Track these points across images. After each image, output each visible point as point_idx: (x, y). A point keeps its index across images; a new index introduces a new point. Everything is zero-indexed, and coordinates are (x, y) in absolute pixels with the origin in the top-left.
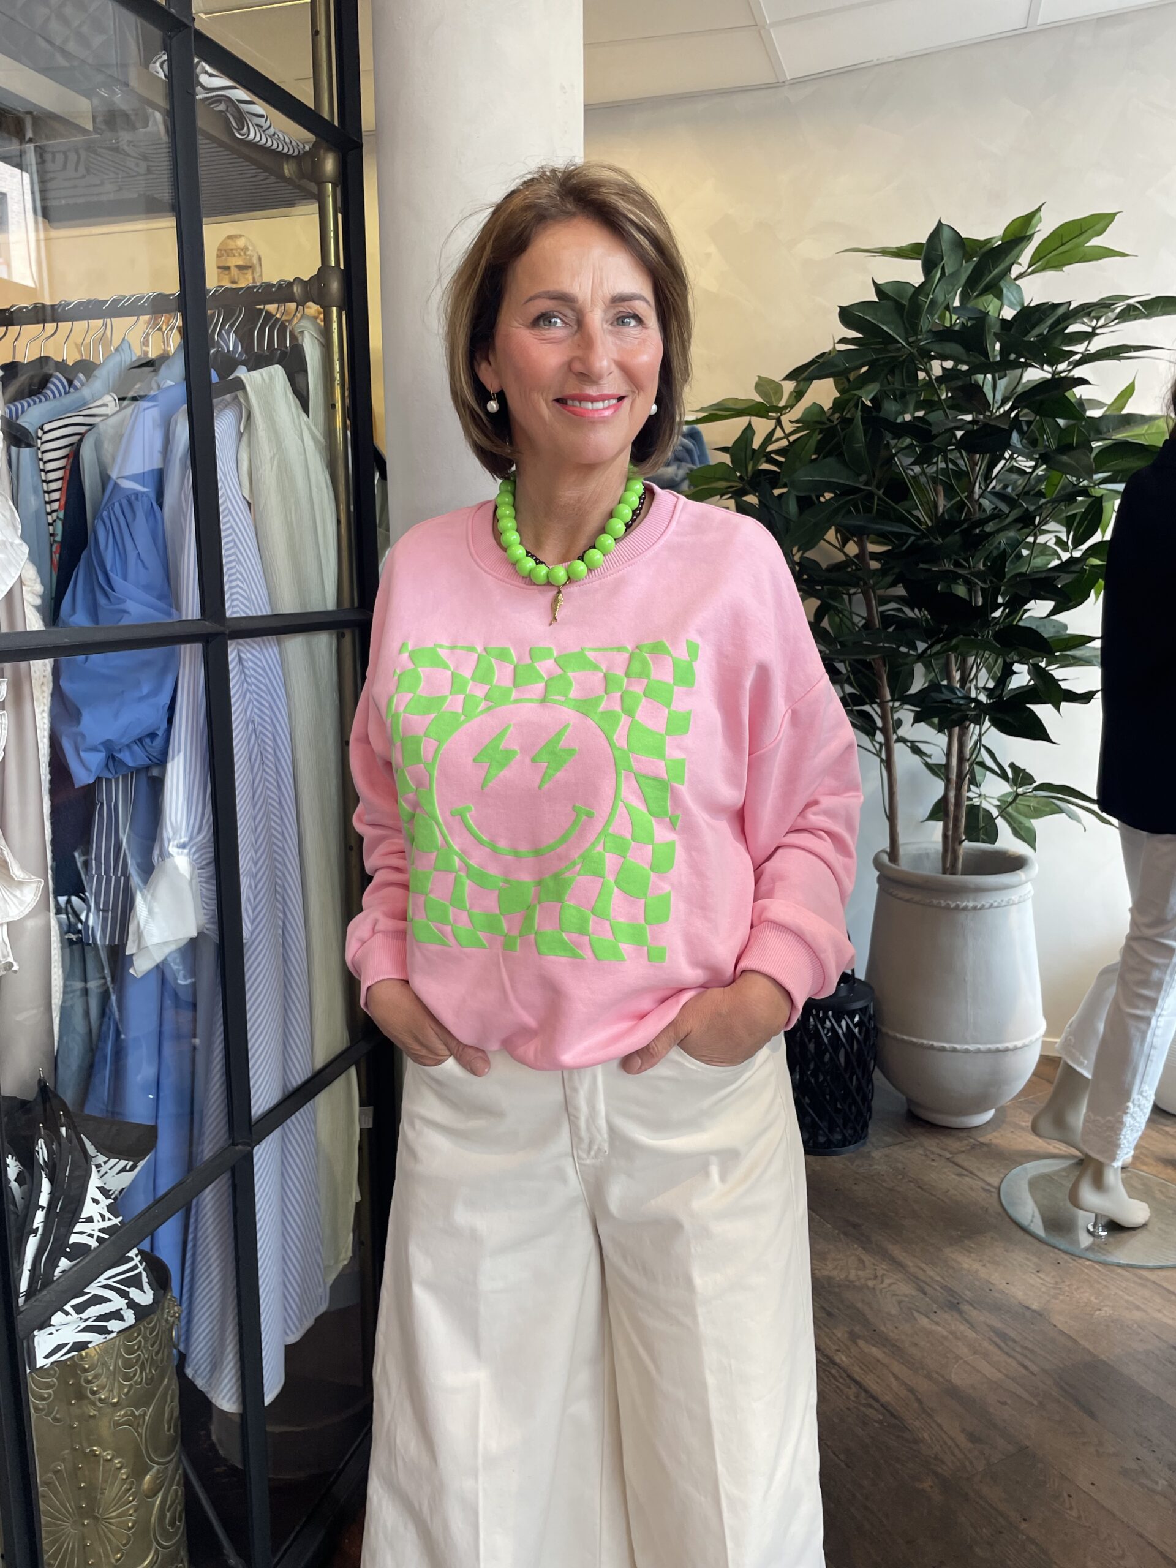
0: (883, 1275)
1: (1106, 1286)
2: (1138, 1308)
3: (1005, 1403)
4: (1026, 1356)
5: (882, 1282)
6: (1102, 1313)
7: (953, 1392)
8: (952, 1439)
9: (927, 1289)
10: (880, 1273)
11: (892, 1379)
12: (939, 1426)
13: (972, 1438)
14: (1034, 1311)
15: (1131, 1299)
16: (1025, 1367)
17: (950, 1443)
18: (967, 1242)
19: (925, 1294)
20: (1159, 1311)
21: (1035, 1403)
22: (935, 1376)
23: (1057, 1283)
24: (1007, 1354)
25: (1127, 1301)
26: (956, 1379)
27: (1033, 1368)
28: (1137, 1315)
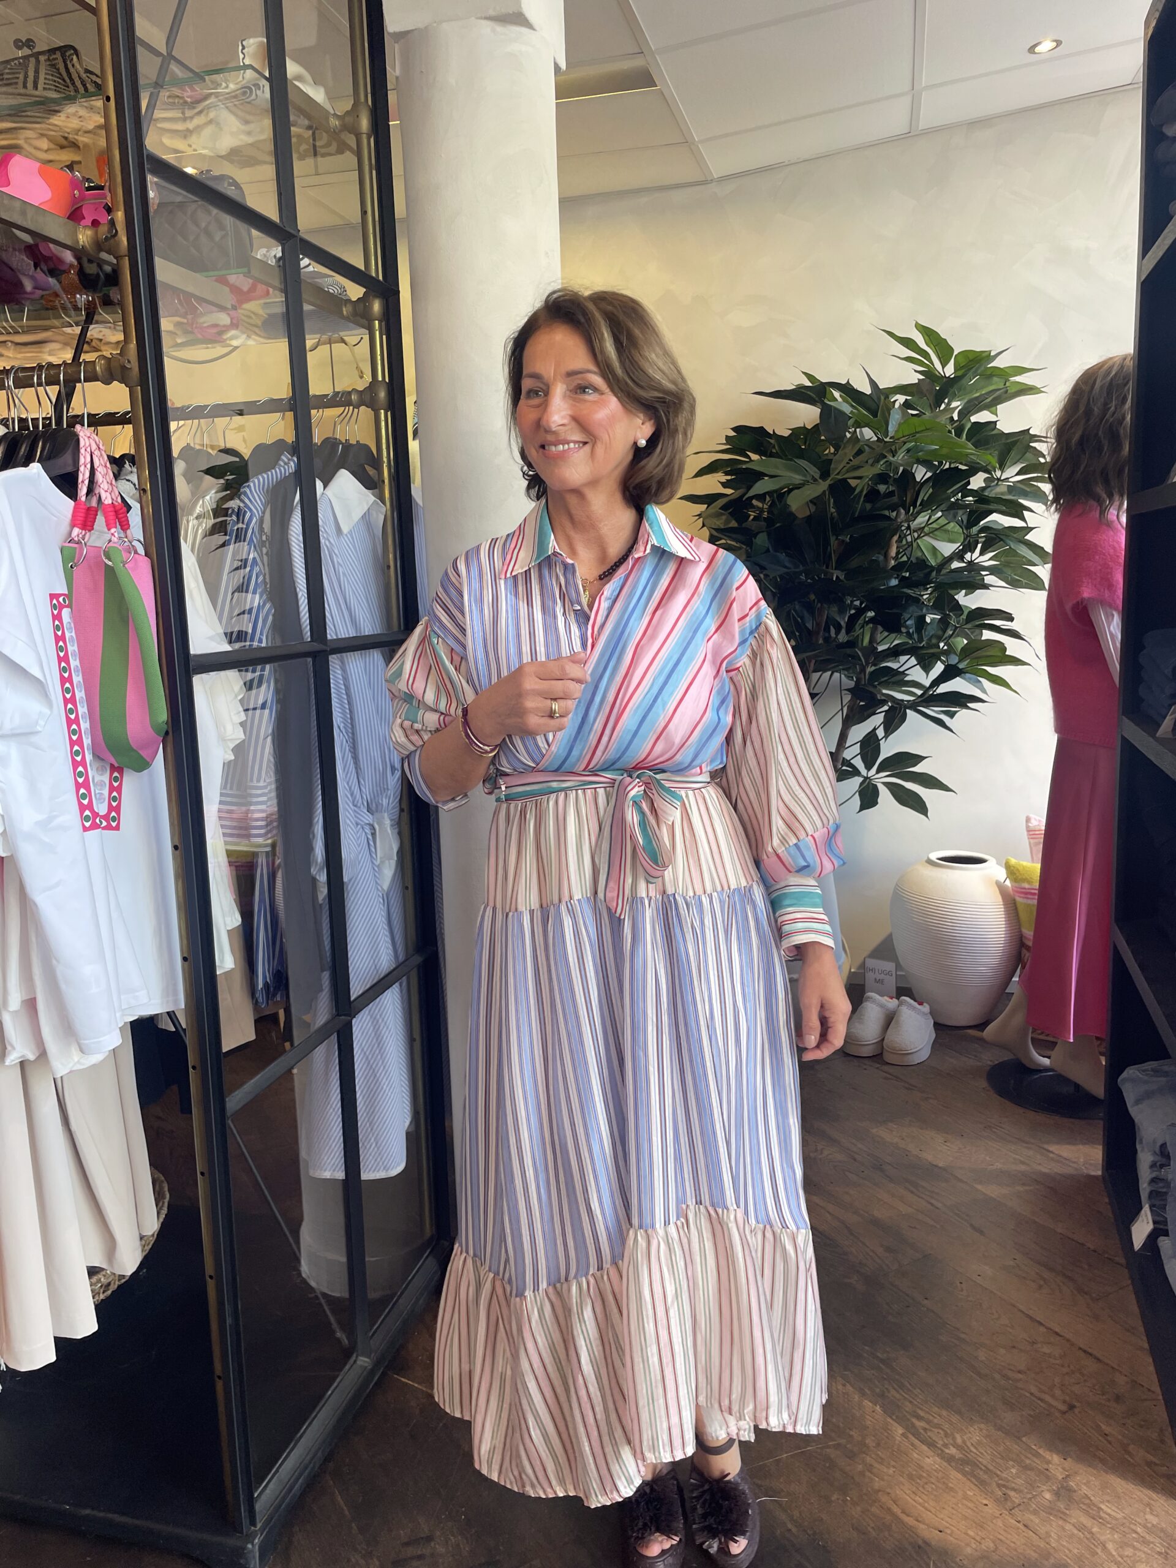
0: (822, 1149)
1: (999, 1150)
2: (1023, 1163)
3: (915, 1228)
4: (932, 1197)
5: (822, 1153)
6: (995, 1167)
7: (875, 1222)
8: (873, 1251)
9: (856, 1156)
10: (819, 1147)
11: (828, 1215)
12: (864, 1244)
13: (888, 1249)
14: (940, 1168)
15: (1017, 1157)
16: (932, 1204)
17: (871, 1254)
18: (890, 1124)
19: (855, 1160)
20: (1040, 1164)
21: (938, 1226)
22: (862, 1212)
23: (960, 1149)
24: (919, 1197)
25: (1014, 1159)
26: (876, 1213)
27: (939, 1205)
28: (1023, 1168)
